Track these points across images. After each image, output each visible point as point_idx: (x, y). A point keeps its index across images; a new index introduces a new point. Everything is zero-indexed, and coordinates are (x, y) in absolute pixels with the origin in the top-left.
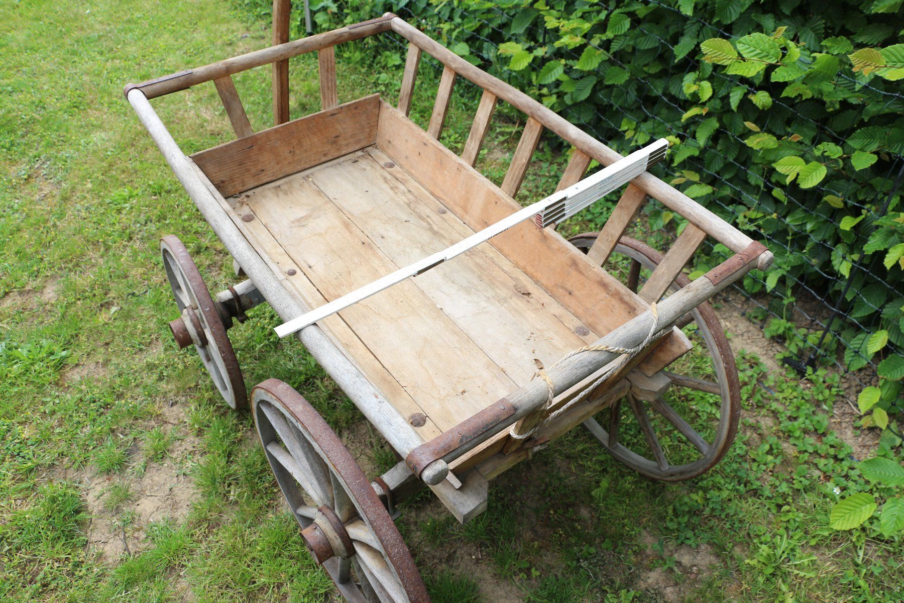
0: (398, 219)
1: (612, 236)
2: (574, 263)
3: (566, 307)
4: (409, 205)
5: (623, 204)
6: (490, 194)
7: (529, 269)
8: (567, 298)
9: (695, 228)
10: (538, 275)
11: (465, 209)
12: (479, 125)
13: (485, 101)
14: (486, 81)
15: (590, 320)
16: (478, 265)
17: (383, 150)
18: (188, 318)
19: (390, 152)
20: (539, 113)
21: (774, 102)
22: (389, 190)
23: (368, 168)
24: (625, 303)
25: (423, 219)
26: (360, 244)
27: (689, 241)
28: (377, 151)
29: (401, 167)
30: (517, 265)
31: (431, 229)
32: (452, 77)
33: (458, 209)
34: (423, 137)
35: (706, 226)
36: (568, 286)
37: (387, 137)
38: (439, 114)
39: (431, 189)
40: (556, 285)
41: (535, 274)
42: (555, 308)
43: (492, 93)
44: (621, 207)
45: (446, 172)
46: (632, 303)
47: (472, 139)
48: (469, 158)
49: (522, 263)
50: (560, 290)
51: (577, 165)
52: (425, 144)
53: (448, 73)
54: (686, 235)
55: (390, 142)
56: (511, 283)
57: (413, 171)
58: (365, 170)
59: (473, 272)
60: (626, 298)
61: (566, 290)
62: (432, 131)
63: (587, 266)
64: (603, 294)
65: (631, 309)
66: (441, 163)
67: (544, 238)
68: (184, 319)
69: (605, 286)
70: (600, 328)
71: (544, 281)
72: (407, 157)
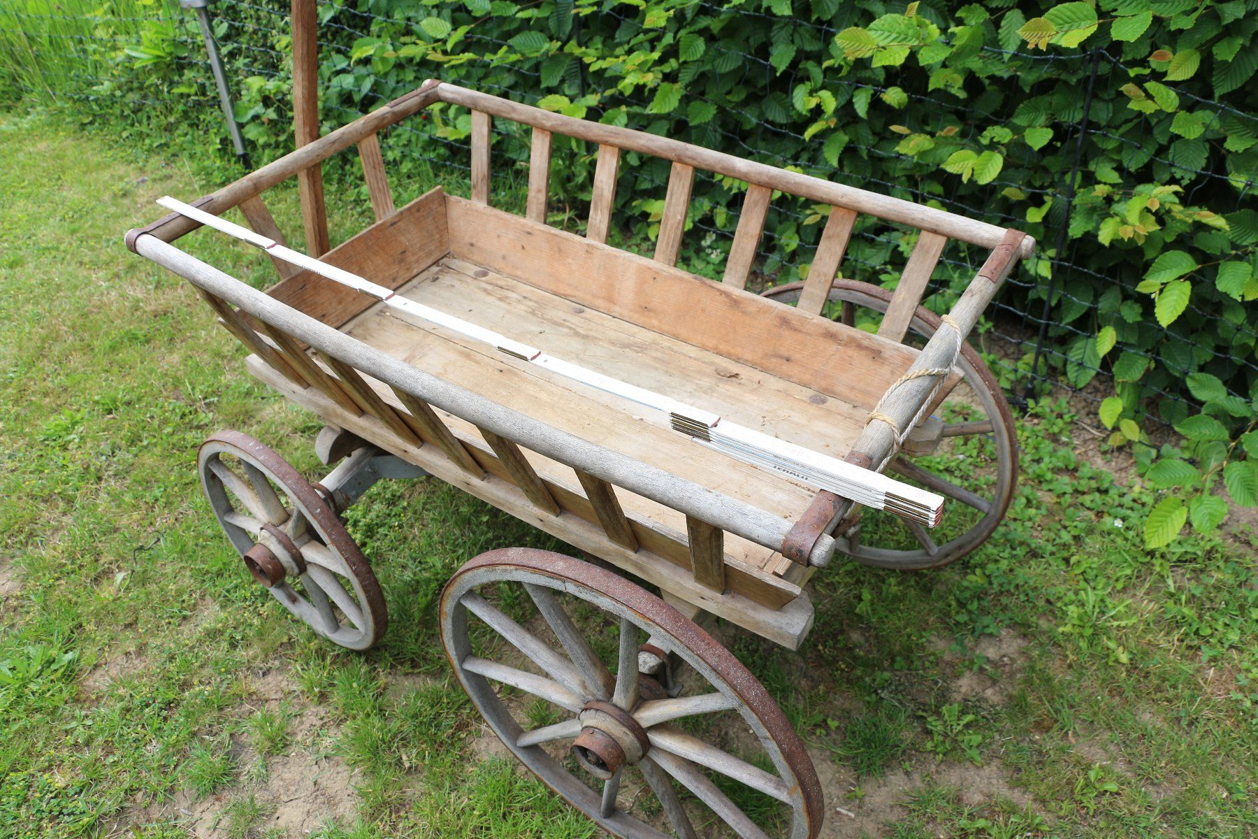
0: (530, 333)
1: (825, 275)
2: (784, 322)
3: (787, 378)
4: (533, 313)
5: (831, 233)
6: (642, 270)
7: (722, 347)
8: (786, 367)
9: (931, 235)
10: (738, 351)
11: (610, 300)
12: (602, 190)
13: (604, 157)
14: (601, 133)
15: (824, 384)
16: (656, 359)
17: (464, 258)
18: (273, 539)
19: (475, 257)
20: (689, 153)
21: (909, 97)
22: (498, 302)
23: (456, 283)
24: (866, 348)
25: (561, 325)
26: (497, 373)
27: (927, 252)
28: (456, 261)
29: (498, 272)
30: (704, 348)
31: (577, 334)
32: (547, 140)
33: (600, 303)
34: (523, 226)
35: (947, 228)
36: (784, 352)
37: (467, 240)
38: (539, 191)
39: (553, 287)
40: (766, 355)
41: (733, 351)
42: (773, 383)
43: (612, 145)
44: (829, 238)
45: (570, 261)
46: (875, 347)
47: (596, 209)
48: (598, 234)
49: (711, 343)
50: (774, 360)
51: (756, 203)
52: (529, 233)
53: (541, 136)
54: (922, 246)
55: (472, 245)
56: (710, 369)
57: (519, 273)
58: (453, 286)
59: (657, 369)
60: (866, 343)
61: (781, 357)
62: (534, 215)
63: (803, 320)
64: (832, 347)
65: (876, 354)
66: (560, 251)
67: (735, 303)
68: (267, 544)
69: (832, 336)
70: (839, 389)
71: (748, 356)
72: (504, 258)
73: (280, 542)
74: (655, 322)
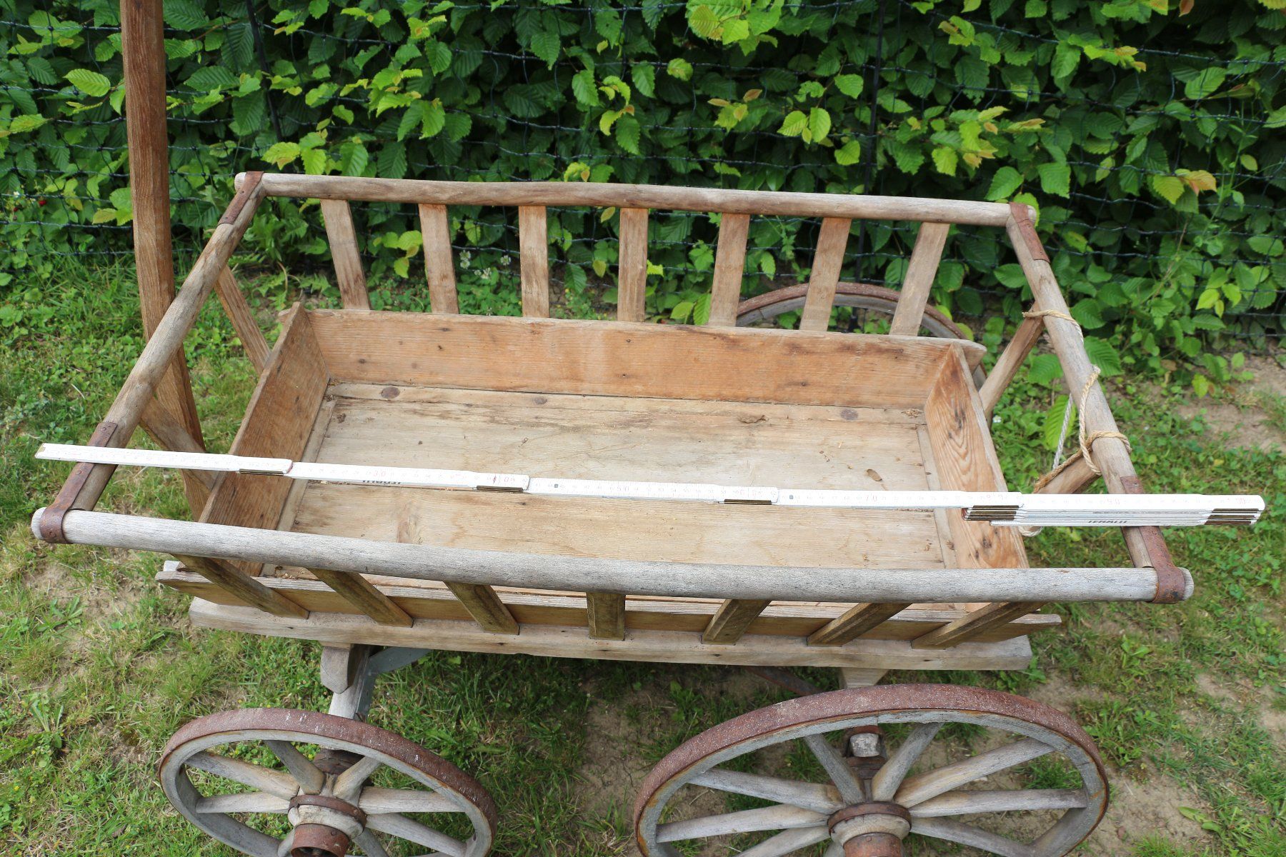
0: (512, 446)
1: (827, 289)
2: (794, 347)
3: (808, 402)
4: (493, 421)
5: (826, 246)
6: (611, 337)
7: (726, 392)
8: (803, 393)
9: (933, 225)
10: (747, 391)
11: (576, 377)
12: (533, 258)
13: (528, 221)
14: (523, 193)
15: (847, 397)
16: (668, 428)
17: (354, 380)
18: (326, 811)
19: (371, 375)
20: (644, 195)
21: (694, 66)
22: (443, 422)
23: (373, 414)
24: (887, 351)
25: (538, 425)
26: (521, 507)
27: (932, 242)
28: (344, 387)
29: (410, 384)
30: (705, 398)
31: (564, 429)
32: (443, 215)
33: (561, 385)
34: (435, 322)
35: (954, 216)
36: (799, 378)
37: (353, 357)
38: (445, 277)
39: (495, 383)
40: (779, 387)
41: (740, 393)
42: (800, 413)
43: (538, 205)
44: (825, 251)
45: (511, 348)
46: (896, 346)
47: (529, 281)
48: (539, 309)
49: (711, 392)
50: (789, 389)
51: (734, 233)
52: (445, 330)
53: (432, 213)
54: (926, 238)
55: (362, 362)
56: (730, 421)
57: (441, 378)
58: (371, 419)
59: (680, 439)
60: (885, 346)
61: (796, 384)
62: (443, 306)
63: (814, 341)
64: (852, 359)
65: (898, 353)
66: (494, 340)
67: (733, 343)
68: (318, 820)
69: (849, 349)
70: (865, 397)
71: (759, 393)
72: (415, 366)
73: (335, 810)
74: (639, 388)
